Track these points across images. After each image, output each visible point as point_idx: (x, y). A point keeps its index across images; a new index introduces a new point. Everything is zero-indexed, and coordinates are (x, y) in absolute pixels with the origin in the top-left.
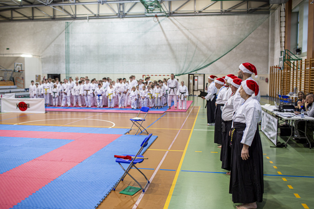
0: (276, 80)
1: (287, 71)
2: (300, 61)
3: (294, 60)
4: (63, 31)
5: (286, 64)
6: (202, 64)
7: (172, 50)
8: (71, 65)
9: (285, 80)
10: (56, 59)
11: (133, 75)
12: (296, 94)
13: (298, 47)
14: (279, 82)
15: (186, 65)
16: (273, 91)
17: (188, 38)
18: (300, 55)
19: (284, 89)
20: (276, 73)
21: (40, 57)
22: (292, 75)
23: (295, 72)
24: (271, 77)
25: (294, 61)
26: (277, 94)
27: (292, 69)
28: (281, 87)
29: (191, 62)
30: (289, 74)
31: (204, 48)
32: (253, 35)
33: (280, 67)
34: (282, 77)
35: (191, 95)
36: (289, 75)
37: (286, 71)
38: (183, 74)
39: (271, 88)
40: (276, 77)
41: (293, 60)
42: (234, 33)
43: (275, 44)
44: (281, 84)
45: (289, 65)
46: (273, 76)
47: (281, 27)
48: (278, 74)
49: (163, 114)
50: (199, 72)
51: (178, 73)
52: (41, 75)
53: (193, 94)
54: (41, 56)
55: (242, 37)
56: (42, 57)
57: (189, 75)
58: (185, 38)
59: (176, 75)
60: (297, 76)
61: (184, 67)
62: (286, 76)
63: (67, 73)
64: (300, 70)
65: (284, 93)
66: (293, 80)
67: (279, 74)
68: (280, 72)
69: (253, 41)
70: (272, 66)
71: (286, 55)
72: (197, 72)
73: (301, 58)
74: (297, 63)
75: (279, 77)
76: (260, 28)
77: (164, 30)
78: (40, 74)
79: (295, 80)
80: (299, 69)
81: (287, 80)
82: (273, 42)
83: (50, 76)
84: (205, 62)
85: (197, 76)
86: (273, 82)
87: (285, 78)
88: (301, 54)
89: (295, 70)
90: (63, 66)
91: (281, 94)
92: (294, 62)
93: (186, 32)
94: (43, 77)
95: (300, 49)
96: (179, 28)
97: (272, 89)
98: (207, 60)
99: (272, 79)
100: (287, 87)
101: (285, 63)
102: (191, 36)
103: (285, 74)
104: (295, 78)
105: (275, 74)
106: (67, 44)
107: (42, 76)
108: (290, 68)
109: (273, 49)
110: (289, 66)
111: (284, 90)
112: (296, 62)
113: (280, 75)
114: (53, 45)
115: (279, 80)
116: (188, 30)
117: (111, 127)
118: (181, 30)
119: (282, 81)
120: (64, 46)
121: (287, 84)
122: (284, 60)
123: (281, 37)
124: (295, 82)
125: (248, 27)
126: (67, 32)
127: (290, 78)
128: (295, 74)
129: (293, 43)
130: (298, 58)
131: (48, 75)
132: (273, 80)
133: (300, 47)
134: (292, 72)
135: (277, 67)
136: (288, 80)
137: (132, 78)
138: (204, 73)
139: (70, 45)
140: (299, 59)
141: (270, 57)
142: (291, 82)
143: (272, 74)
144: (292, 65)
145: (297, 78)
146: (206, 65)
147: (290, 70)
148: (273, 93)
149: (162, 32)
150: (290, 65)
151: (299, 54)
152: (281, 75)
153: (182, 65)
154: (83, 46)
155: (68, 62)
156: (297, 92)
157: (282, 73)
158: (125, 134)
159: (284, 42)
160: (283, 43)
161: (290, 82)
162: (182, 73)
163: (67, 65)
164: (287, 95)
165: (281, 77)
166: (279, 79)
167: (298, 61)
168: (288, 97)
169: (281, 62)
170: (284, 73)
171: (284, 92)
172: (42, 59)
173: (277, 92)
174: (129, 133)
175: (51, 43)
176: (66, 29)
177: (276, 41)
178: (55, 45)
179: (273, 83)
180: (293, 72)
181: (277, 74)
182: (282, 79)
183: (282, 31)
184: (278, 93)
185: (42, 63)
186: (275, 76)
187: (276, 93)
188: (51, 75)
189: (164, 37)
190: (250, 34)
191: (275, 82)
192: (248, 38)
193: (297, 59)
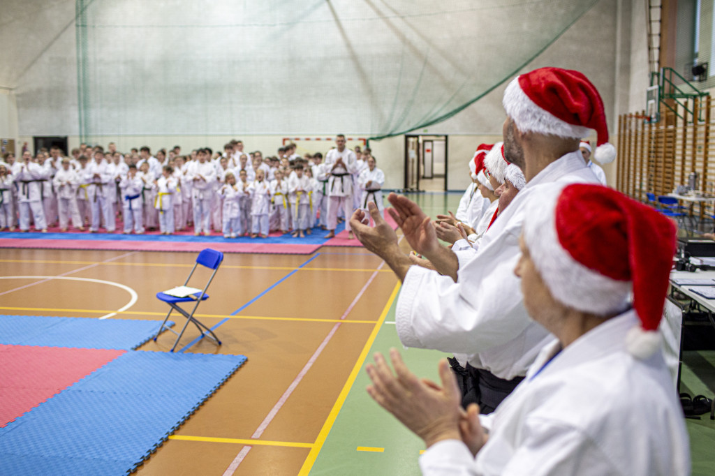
0: (636, 151)
1: (666, 127)
2: (704, 99)
3: (687, 96)
4: (71, 22)
5: (664, 108)
6: (441, 110)
7: (362, 74)
8: (94, 114)
9: (661, 152)
10: (53, 97)
11: (237, 139)
12: (697, 192)
13: (697, 61)
14: (642, 156)
15: (398, 112)
16: (626, 181)
17: (404, 40)
18: (704, 83)
19: (656, 176)
20: (636, 130)
21: (13, 92)
22: (680, 136)
23: (690, 130)
24: (622, 144)
25: (685, 100)
26: (638, 187)
27: (680, 122)
28: (648, 170)
29: (411, 102)
30: (671, 134)
31: (445, 66)
32: (573, 31)
33: (648, 115)
34: (653, 144)
35: (412, 191)
36: (670, 137)
37: (662, 128)
38: (390, 136)
39: (621, 172)
40: (636, 142)
41: (683, 95)
42: (525, 26)
43: (633, 57)
44: (649, 161)
45: (673, 111)
46: (627, 139)
47: (650, 7)
48: (639, 134)
49: (311, 254)
50: (432, 130)
51: (376, 133)
52: (17, 140)
53: (418, 188)
54: (16, 89)
55: (547, 36)
56: (19, 92)
57: (407, 137)
58: (396, 40)
59: (372, 139)
60: (694, 140)
61: (391, 115)
62: (663, 140)
63: (83, 134)
64: (704, 123)
65: (656, 186)
66: (684, 153)
67: (643, 134)
68: (647, 129)
69: (574, 47)
70: (625, 113)
71: (667, 84)
72: (426, 131)
73: (705, 91)
74: (695, 106)
75: (642, 142)
76: (592, 12)
77: (341, 17)
78: (11, 138)
79: (689, 152)
80: (700, 120)
81: (666, 152)
82: (627, 51)
83: (41, 142)
84: (449, 102)
85: (432, 141)
86: (627, 156)
87: (659, 145)
88: (706, 80)
89: (689, 125)
90: (74, 114)
91: (650, 189)
92: (686, 103)
93: (398, 23)
94: (22, 145)
95: (705, 66)
96: (379, 13)
97: (623, 174)
98: (453, 98)
99: (624, 147)
100: (667, 170)
101: (662, 105)
102: (411, 35)
103: (660, 135)
104: (689, 147)
105: (633, 135)
106: (81, 56)
107: (19, 143)
108: (676, 120)
109: (627, 69)
110: (672, 113)
111: (658, 179)
112: (691, 102)
113: (646, 138)
114: (46, 58)
115: (642, 152)
116: (402, 17)
117: (113, 314)
118: (385, 19)
119: (652, 154)
120: (75, 61)
121: (665, 162)
122: (661, 97)
123: (650, 35)
124: (688, 158)
125: (562, 11)
126: (80, 24)
127: (674, 147)
128: (690, 136)
129: (681, 52)
130: (696, 90)
131: (36, 139)
132: (627, 152)
133: (704, 61)
134: (680, 131)
135: (637, 116)
136: (670, 152)
137: (233, 146)
138: (446, 133)
139: (91, 58)
140: (702, 95)
141: (618, 90)
142: (679, 158)
143: (625, 136)
144: (681, 111)
145: (694, 145)
146: (451, 110)
147: (675, 125)
148: (626, 184)
149: (334, 24)
150: (675, 111)
151: (700, 81)
152: (650, 138)
153: (386, 112)
154: (126, 63)
155: (84, 104)
156: (697, 184)
157: (650, 133)
158: (136, 349)
159: (660, 49)
160: (656, 52)
161: (674, 158)
162: (387, 133)
163: (83, 112)
164: (670, 195)
165: (650, 143)
166: (642, 147)
167: (699, 98)
168: (674, 200)
169: (652, 102)
170: (657, 133)
171: (658, 184)
172: (18, 96)
173: (638, 183)
174: (155, 340)
175: (40, 55)
176: (77, 16)
177: (634, 47)
178: (51, 59)
179: (626, 160)
180: (685, 130)
181: (636, 135)
182: (652, 149)
183: (653, 19)
184: (641, 185)
185: (18, 107)
186: (633, 139)
187: (634, 186)
188: (44, 139)
189: (339, 37)
190: (567, 28)
191: (632, 156)
192: (560, 39)
193: (696, 93)
